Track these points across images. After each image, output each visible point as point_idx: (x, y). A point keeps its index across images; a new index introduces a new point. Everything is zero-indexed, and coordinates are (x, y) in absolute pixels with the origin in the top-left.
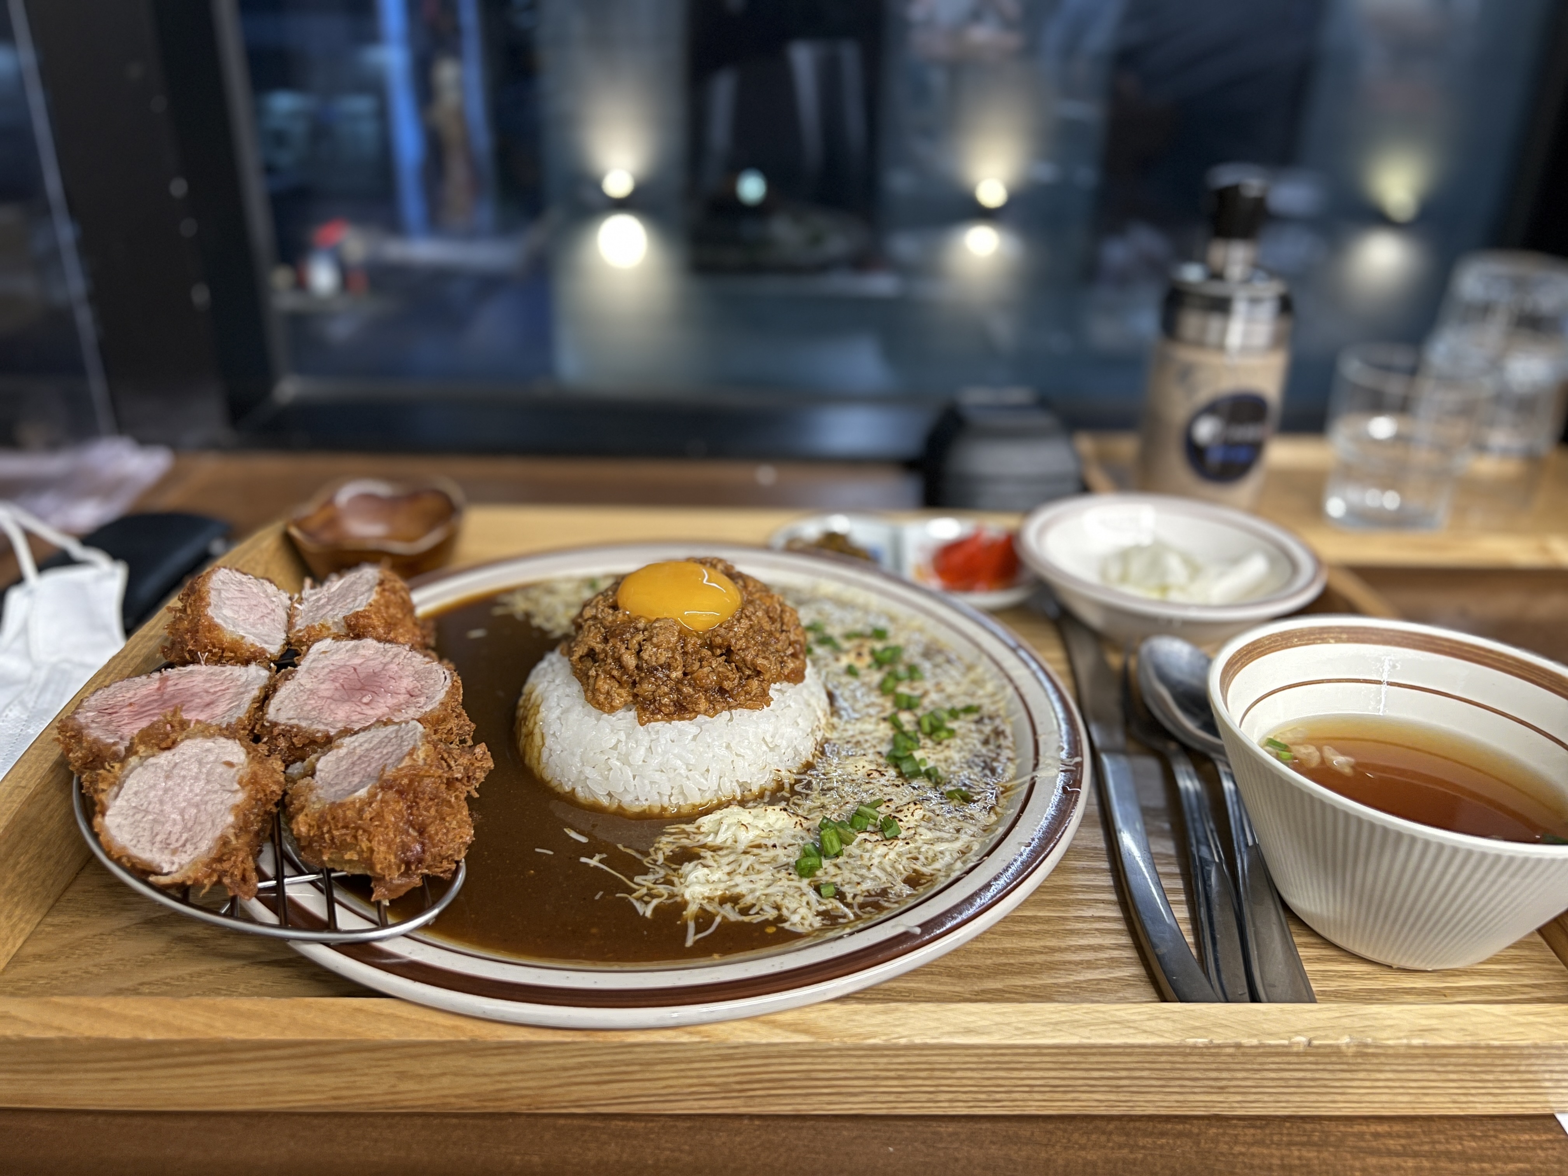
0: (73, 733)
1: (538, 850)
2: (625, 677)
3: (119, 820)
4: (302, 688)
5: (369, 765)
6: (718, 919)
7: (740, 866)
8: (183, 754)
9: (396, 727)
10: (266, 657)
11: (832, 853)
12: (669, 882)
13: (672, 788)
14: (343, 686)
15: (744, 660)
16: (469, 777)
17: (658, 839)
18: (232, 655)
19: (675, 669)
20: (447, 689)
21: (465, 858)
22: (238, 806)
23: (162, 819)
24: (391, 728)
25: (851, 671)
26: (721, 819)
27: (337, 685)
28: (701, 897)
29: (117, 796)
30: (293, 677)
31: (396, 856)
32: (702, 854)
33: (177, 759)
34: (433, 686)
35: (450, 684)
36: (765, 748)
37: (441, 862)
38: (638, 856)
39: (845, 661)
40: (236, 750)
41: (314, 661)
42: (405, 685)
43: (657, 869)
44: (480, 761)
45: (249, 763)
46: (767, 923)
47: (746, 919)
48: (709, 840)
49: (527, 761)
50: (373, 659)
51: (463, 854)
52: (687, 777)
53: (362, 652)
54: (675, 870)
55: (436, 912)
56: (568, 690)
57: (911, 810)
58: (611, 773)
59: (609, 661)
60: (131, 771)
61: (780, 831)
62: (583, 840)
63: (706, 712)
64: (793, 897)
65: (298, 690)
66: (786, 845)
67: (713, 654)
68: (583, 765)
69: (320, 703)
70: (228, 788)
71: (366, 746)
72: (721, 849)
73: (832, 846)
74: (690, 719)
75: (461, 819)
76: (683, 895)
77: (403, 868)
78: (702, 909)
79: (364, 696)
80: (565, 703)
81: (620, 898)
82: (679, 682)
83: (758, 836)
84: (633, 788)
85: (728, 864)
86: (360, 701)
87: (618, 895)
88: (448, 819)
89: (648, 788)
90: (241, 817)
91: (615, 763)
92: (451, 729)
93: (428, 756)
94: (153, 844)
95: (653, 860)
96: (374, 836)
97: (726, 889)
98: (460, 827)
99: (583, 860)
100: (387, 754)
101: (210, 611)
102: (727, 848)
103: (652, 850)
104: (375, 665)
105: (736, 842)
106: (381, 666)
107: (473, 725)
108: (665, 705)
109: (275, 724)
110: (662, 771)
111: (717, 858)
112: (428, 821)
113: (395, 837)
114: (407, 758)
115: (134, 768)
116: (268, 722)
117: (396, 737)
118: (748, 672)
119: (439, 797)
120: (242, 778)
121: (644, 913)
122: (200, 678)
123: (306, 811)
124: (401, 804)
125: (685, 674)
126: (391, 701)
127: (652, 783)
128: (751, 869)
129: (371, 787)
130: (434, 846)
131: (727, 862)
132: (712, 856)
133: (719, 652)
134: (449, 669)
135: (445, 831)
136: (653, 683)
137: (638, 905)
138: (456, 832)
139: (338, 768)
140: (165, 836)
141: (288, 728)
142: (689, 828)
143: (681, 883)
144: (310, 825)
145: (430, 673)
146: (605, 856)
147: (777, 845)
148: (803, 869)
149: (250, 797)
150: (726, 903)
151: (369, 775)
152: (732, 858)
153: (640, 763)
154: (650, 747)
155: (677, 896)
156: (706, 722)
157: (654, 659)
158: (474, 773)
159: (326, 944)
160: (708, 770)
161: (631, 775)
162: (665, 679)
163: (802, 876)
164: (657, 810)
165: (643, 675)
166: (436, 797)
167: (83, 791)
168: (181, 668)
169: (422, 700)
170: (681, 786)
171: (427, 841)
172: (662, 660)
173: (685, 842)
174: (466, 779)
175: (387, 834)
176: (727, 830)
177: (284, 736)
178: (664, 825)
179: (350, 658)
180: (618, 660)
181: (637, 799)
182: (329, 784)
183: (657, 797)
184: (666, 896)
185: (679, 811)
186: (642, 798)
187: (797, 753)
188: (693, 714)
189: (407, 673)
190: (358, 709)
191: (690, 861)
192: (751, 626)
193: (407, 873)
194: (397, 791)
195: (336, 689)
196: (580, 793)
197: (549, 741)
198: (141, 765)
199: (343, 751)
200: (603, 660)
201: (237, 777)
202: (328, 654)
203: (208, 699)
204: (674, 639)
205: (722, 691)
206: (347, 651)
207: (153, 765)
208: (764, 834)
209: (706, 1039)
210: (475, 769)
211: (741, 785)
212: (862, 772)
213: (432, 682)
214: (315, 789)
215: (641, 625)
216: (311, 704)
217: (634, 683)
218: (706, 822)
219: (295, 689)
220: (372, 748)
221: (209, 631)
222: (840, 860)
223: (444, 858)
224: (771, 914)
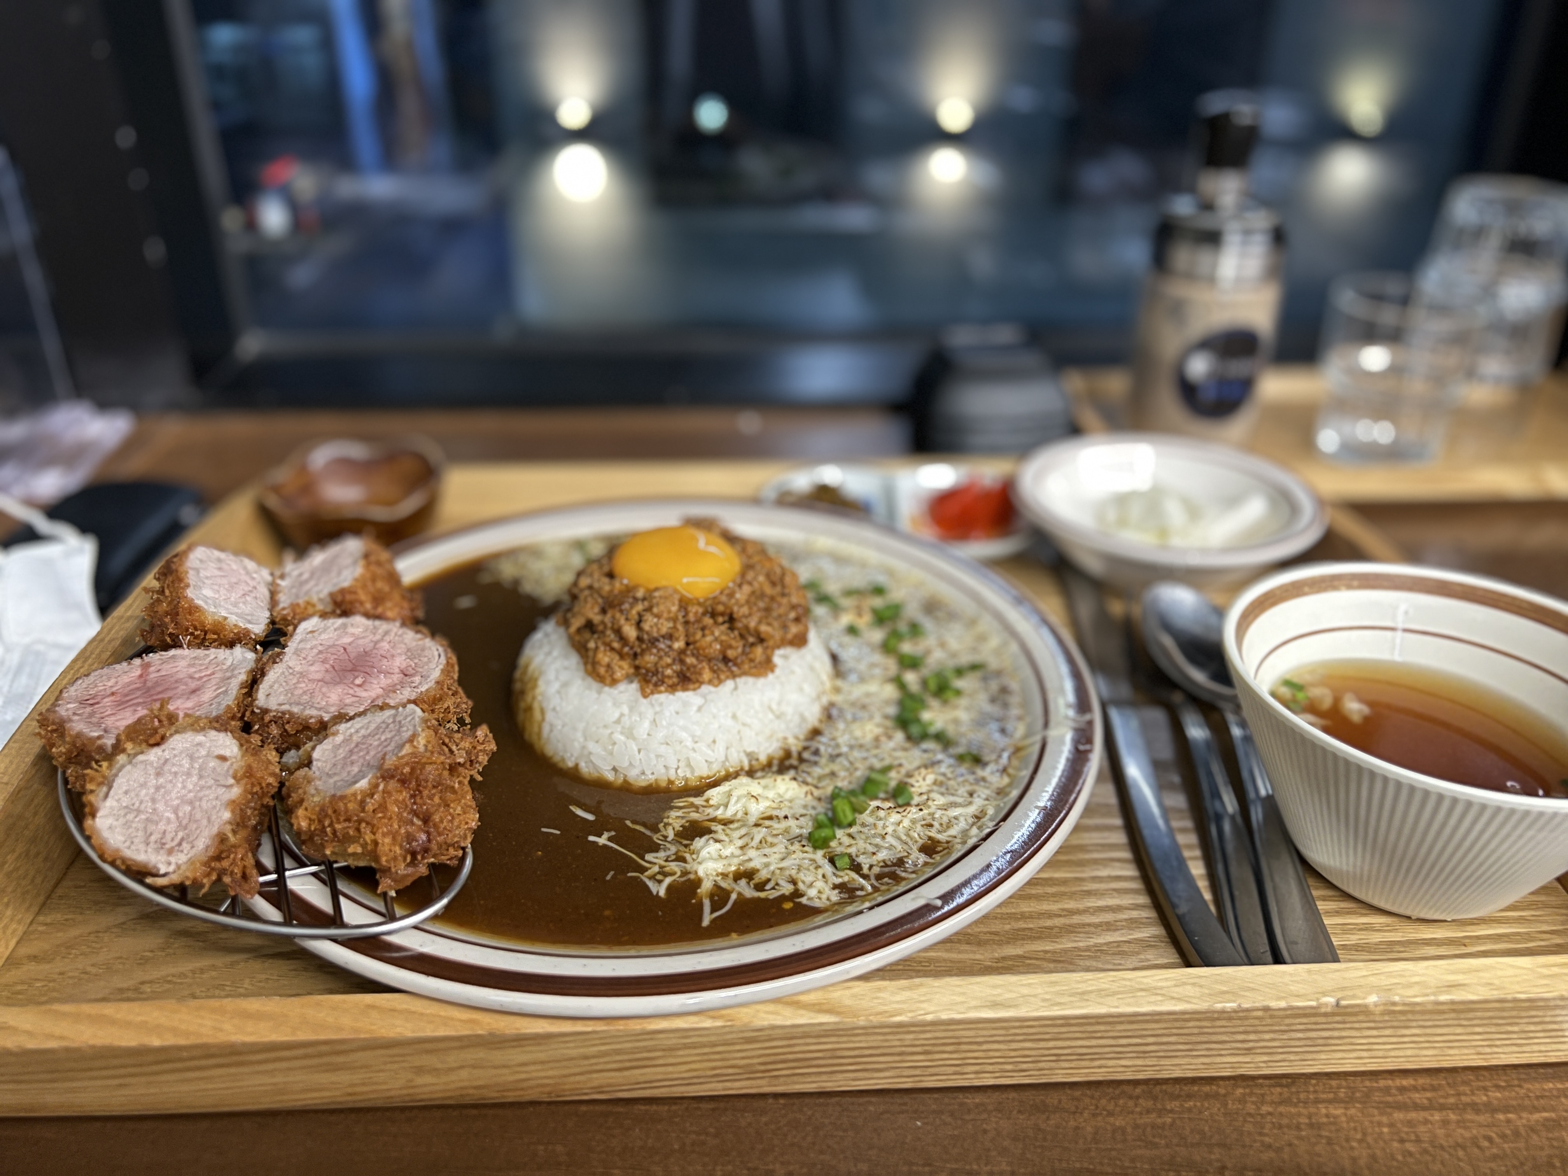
0: (54, 727)
1: (544, 830)
2: (626, 649)
3: (110, 821)
4: (291, 671)
5: (368, 753)
6: (734, 896)
7: (752, 839)
8: (173, 749)
9: (393, 712)
10: (251, 638)
11: (845, 822)
12: (681, 859)
13: (679, 761)
14: (333, 667)
15: (747, 628)
16: (471, 761)
17: (666, 815)
18: (215, 636)
19: (677, 639)
20: (441, 667)
21: (471, 843)
22: (234, 801)
23: (155, 818)
24: (388, 713)
25: (852, 630)
26: (730, 791)
27: (328, 666)
28: (714, 873)
29: (106, 796)
30: (281, 660)
31: (401, 847)
32: (713, 828)
33: (167, 754)
34: (427, 663)
35: (445, 662)
36: (771, 716)
37: (448, 850)
38: (648, 833)
39: (846, 619)
40: (228, 743)
41: (301, 641)
42: (398, 664)
43: (668, 845)
44: (483, 744)
45: (243, 756)
46: (783, 898)
47: (762, 895)
48: (719, 813)
49: (526, 736)
50: (363, 638)
51: (469, 840)
52: (694, 750)
53: (351, 630)
54: (686, 846)
55: (445, 901)
56: (566, 663)
57: (923, 774)
58: (616, 747)
59: (609, 632)
60: (120, 770)
61: (791, 801)
62: (590, 817)
63: (710, 682)
64: (808, 870)
65: (287, 673)
66: (798, 816)
67: (716, 623)
68: (586, 739)
69: (311, 686)
70: (222, 782)
71: (363, 732)
72: (732, 822)
73: (845, 816)
74: (694, 690)
75: (465, 804)
76: (696, 873)
77: (409, 858)
78: (717, 886)
79: (356, 677)
80: (564, 676)
81: (631, 877)
82: (682, 652)
83: (768, 807)
84: (638, 762)
85: (740, 838)
86: (352, 683)
87: (630, 874)
88: (452, 805)
89: (654, 762)
90: (238, 812)
91: (619, 737)
92: (448, 707)
93: (429, 742)
94: (148, 844)
95: (663, 836)
96: (378, 828)
97: (739, 864)
98: (465, 813)
99: (592, 838)
100: (386, 740)
101: (190, 593)
102: (738, 821)
103: (661, 825)
104: (365, 643)
105: (746, 814)
106: (372, 645)
107: (470, 703)
108: (669, 677)
109: (265, 711)
110: (667, 744)
111: (728, 831)
112: (432, 810)
113: (400, 827)
114: (407, 746)
115: (123, 766)
116: (258, 708)
117: (394, 722)
118: (751, 640)
119: (443, 784)
120: (236, 772)
121: (658, 892)
122: (183, 663)
123: (305, 804)
124: (404, 793)
125: (688, 644)
126: (384, 681)
127: (658, 756)
128: (763, 841)
129: (373, 777)
130: (440, 834)
131: (739, 836)
132: (723, 830)
133: (720, 619)
134: (442, 645)
135: (450, 818)
136: (655, 655)
137: (650, 884)
138: (461, 818)
139: (335, 757)
140: (160, 836)
141: (280, 714)
142: (697, 801)
143: (694, 860)
144: (310, 819)
145: (423, 650)
146: (613, 833)
147: (789, 816)
148: (816, 841)
149: (245, 791)
150: (740, 879)
151: (369, 764)
152: (743, 831)
153: (645, 736)
154: (654, 720)
155: (690, 873)
156: (710, 692)
157: (655, 630)
158: (477, 757)
159: (334, 940)
160: (714, 742)
161: (635, 749)
162: (667, 650)
163: (816, 847)
164: (664, 784)
165: (644, 646)
166: (439, 784)
167: (69, 787)
168: (163, 653)
169: (417, 679)
170: (688, 759)
171: (432, 830)
172: (664, 630)
173: (694, 816)
174: (469, 763)
175: (391, 826)
176: (737, 802)
177: (276, 722)
178: (672, 799)
179: (339, 637)
180: (618, 632)
181: (643, 773)
182: (328, 774)
183: (663, 771)
184: (679, 873)
185: (686, 784)
186: (648, 772)
187: (803, 718)
188: (697, 685)
189: (399, 651)
190: (351, 691)
191: (701, 836)
192: (753, 593)
193: (413, 863)
194: (398, 780)
195: (327, 671)
196: (585, 769)
197: (550, 716)
198: (130, 762)
199: (339, 739)
200: (603, 632)
201: (231, 772)
202: (316, 634)
203: (193, 685)
204: (674, 609)
205: (726, 660)
206: (335, 630)
207: (142, 762)
208: (774, 805)
209: (729, 1023)
210: (478, 753)
211: (749, 755)
212: (869, 737)
213: (425, 659)
214: (313, 780)
215: (640, 594)
216: (301, 688)
217: (635, 655)
218: (715, 794)
219: (283, 673)
220: (369, 735)
221: (190, 614)
222: (853, 830)
223: (449, 846)
224: (787, 889)
